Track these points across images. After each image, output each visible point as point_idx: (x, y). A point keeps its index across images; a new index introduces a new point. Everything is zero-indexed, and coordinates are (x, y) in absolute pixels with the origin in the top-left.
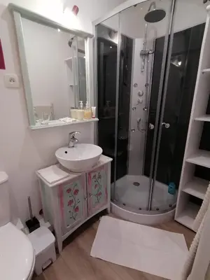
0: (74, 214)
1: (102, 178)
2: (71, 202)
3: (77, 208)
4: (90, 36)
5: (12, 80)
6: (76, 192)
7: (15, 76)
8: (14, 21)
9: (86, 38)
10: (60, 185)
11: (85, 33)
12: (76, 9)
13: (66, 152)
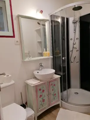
0: (43, 103)
1: (56, 86)
2: (41, 96)
3: (44, 100)
4: (48, 20)
5: (17, 42)
6: (43, 91)
7: (19, 40)
8: (19, 21)
9: (46, 21)
10: (36, 86)
11: (45, 20)
12: (42, 12)
13: (38, 72)
